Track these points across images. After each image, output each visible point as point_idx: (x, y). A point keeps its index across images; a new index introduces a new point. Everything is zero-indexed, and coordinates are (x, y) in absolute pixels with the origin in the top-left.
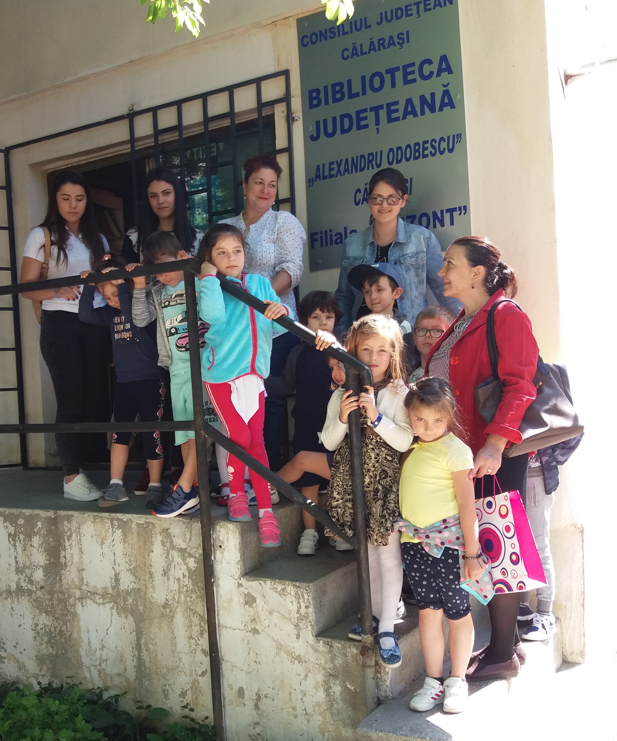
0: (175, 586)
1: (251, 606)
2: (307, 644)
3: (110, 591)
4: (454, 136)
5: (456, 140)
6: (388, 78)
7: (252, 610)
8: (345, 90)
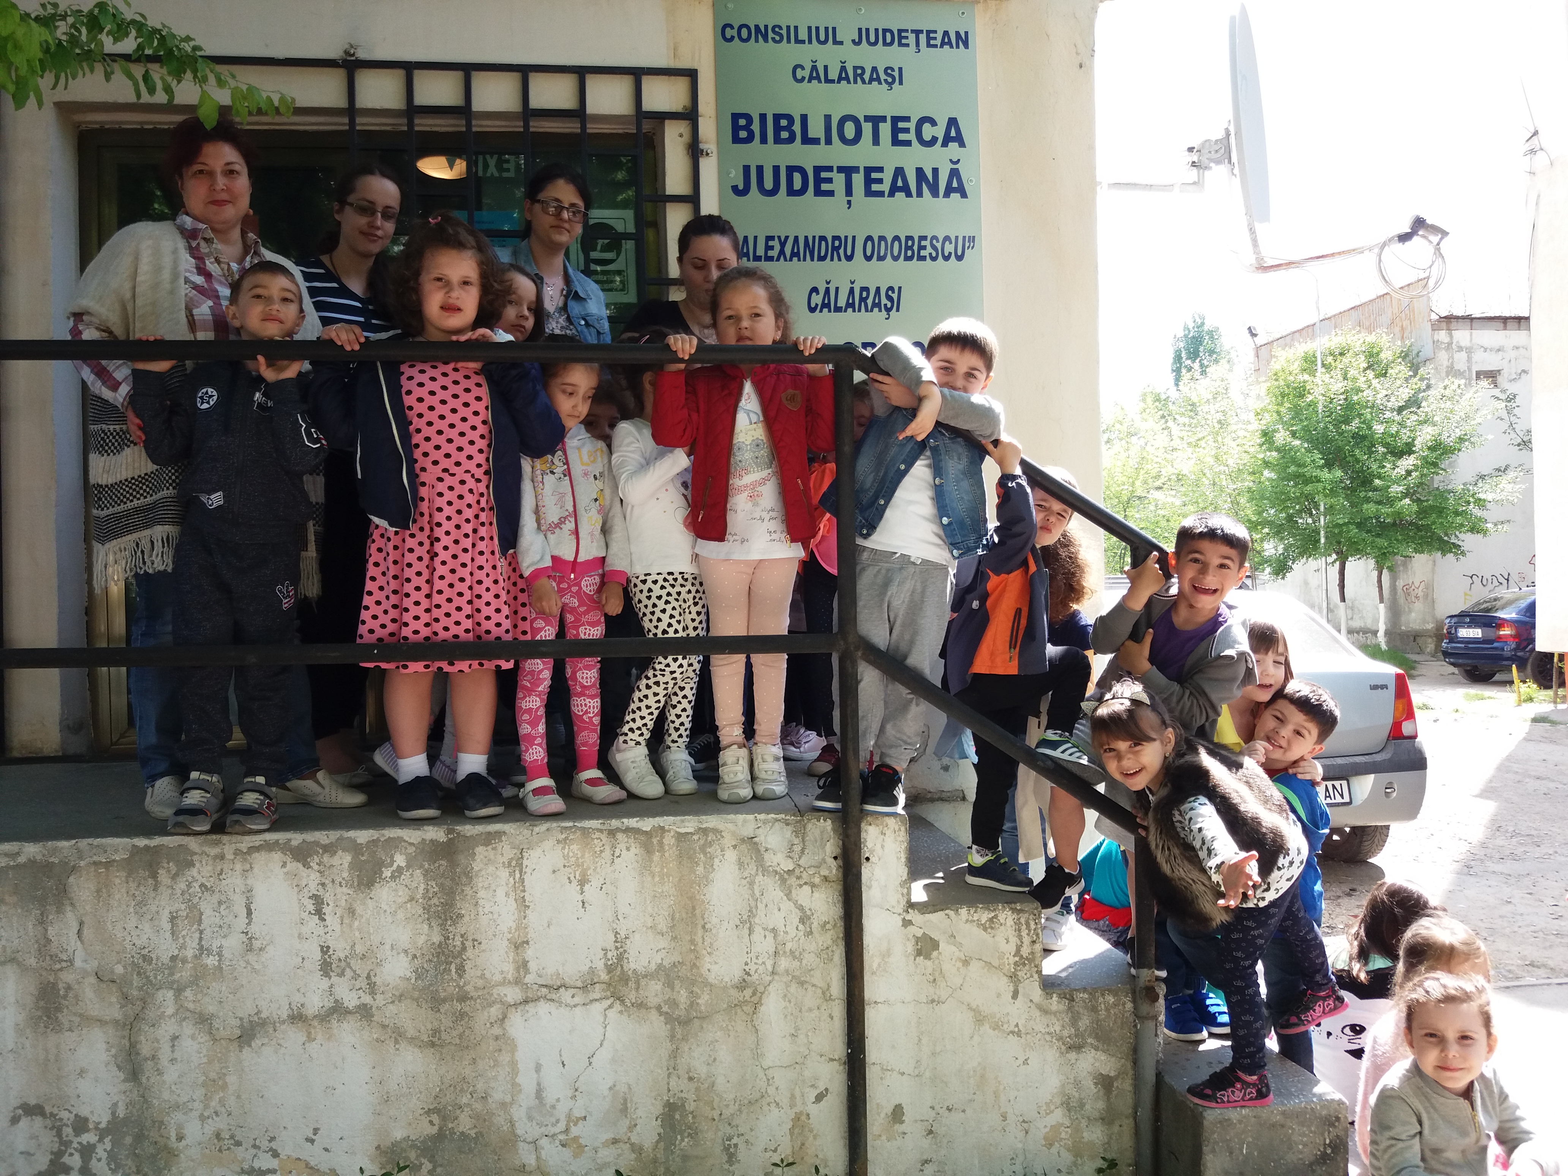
0: (764, 945)
1: (928, 957)
2: (1029, 1004)
3: (604, 977)
4: (964, 237)
5: (967, 244)
6: (867, 128)
7: (928, 963)
8: (797, 127)
